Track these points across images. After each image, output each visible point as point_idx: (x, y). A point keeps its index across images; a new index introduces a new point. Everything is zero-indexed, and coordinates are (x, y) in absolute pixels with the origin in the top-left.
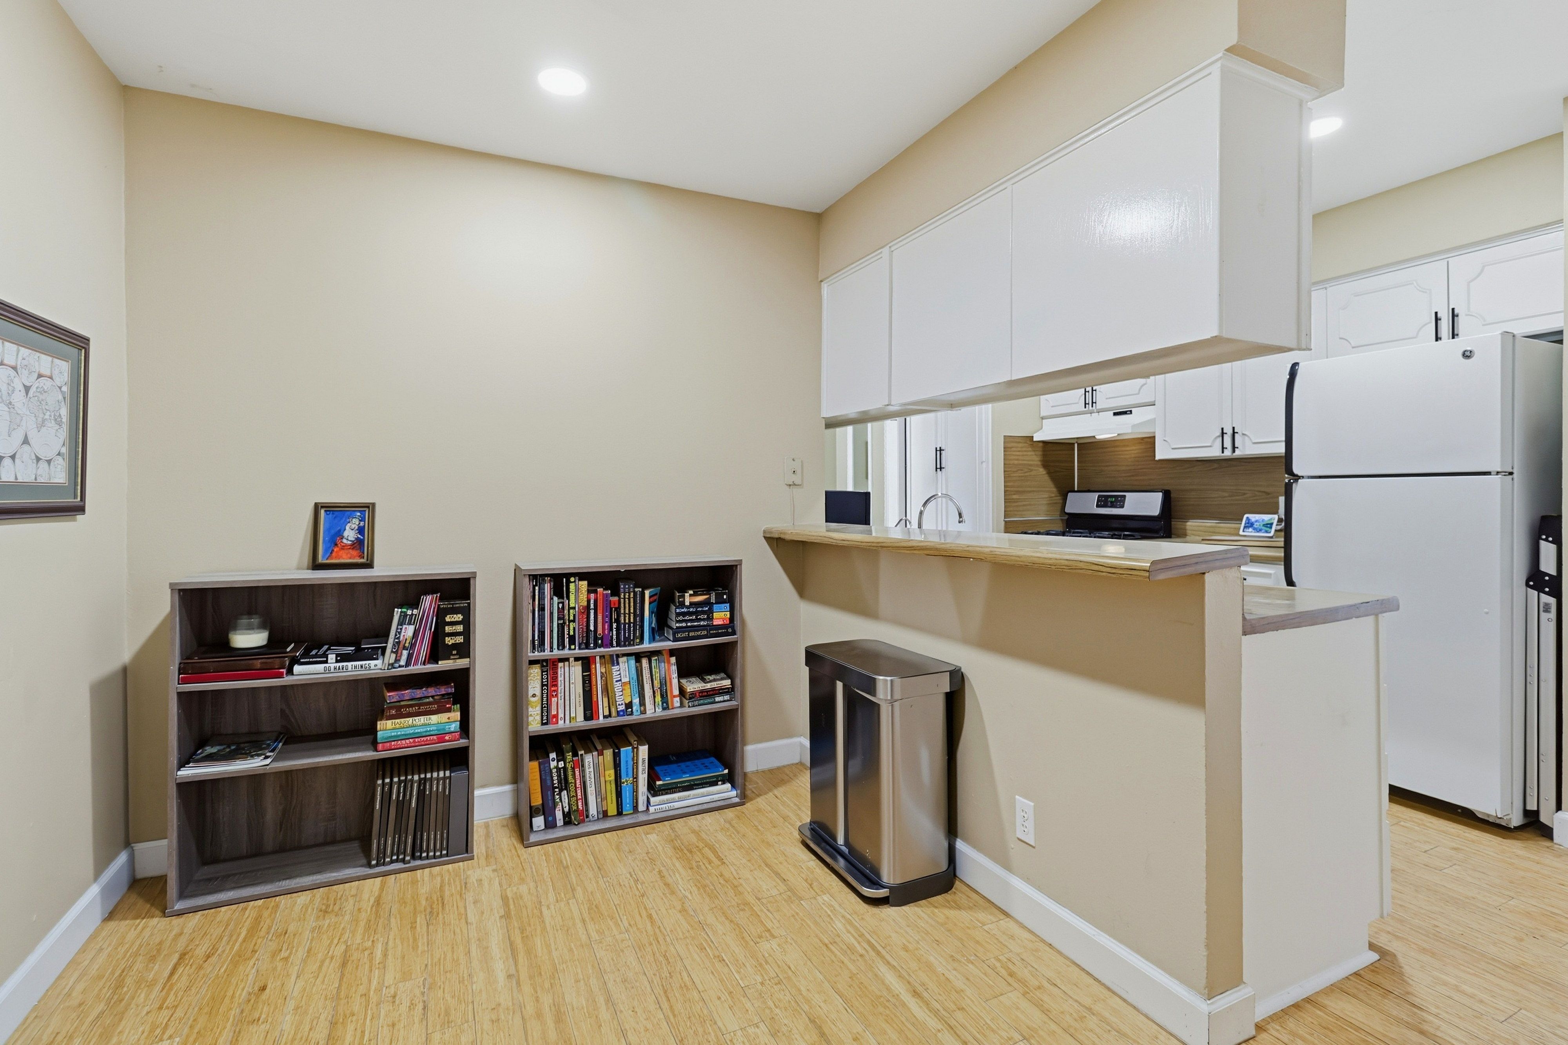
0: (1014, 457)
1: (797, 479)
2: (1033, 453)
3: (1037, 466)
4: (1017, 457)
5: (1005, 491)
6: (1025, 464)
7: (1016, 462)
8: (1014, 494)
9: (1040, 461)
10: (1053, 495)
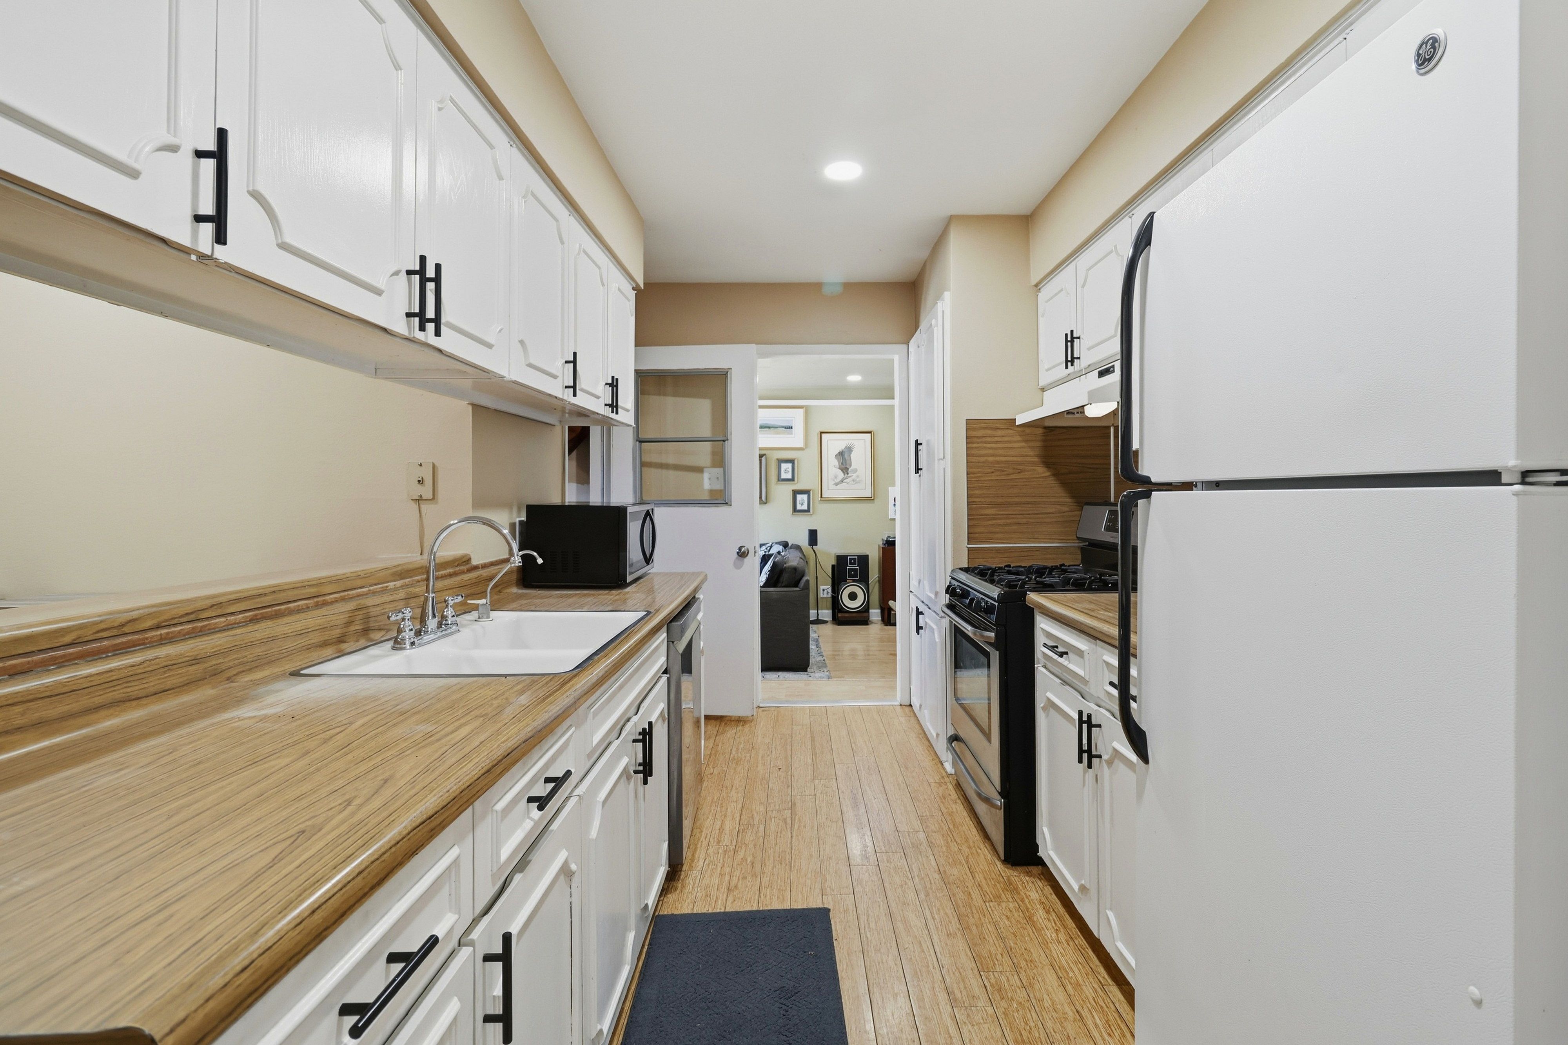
0: (987, 452)
1: (427, 493)
2: (1023, 444)
3: (1033, 463)
4: (991, 452)
5: (969, 503)
6: (1007, 462)
7: (991, 459)
8: (988, 508)
9: (1038, 456)
10: (1065, 509)
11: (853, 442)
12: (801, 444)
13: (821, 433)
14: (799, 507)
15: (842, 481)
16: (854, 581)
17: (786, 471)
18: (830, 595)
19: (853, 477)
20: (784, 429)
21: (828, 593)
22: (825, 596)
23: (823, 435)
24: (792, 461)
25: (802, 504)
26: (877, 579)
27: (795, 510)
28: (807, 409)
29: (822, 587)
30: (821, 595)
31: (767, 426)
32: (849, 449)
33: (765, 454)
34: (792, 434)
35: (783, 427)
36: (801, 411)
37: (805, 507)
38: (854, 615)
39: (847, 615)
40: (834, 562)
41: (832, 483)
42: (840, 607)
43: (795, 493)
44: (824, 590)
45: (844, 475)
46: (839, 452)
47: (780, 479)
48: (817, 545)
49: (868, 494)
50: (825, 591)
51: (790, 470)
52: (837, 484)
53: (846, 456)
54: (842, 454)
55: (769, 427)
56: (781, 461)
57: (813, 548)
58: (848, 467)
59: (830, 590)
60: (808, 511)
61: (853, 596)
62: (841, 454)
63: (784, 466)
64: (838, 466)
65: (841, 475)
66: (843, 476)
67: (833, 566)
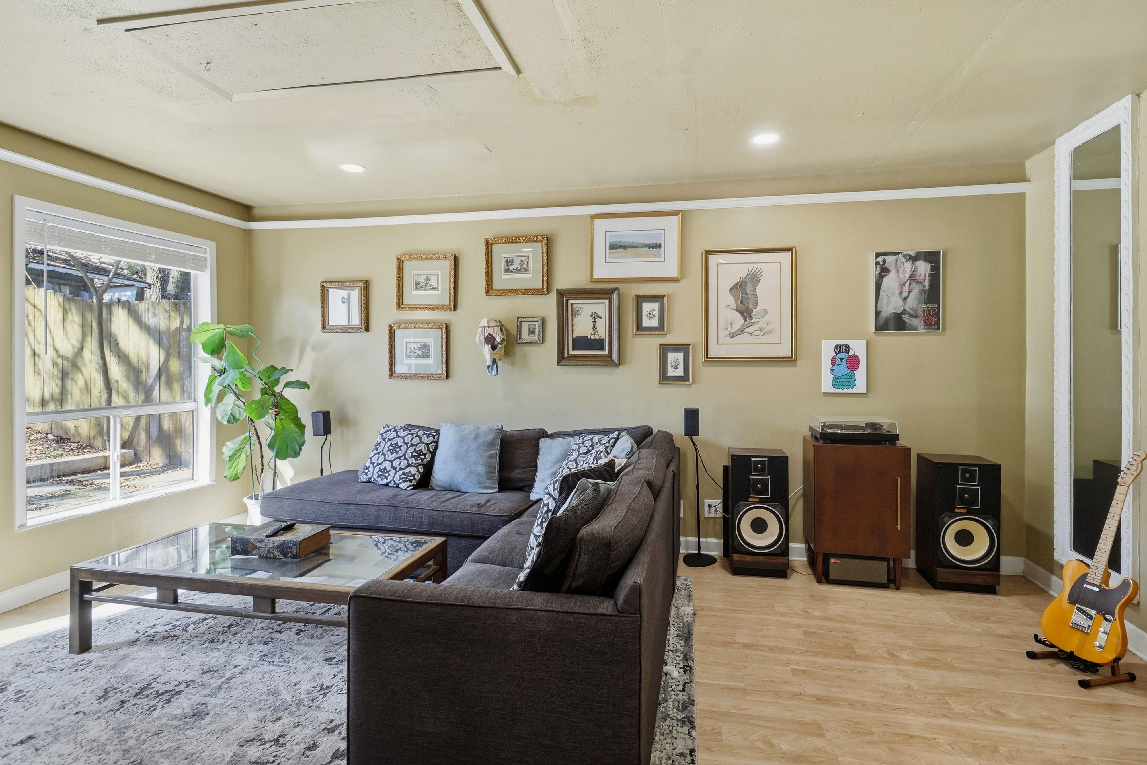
11: (760, 266)
12: (674, 272)
13: (708, 253)
14: (670, 372)
15: (741, 331)
16: (761, 501)
17: (650, 316)
18: (720, 515)
19: (760, 325)
20: (647, 249)
21: (716, 511)
22: (712, 515)
23: (711, 257)
24: (658, 299)
25: (676, 368)
26: (801, 492)
27: (664, 377)
28: (684, 215)
29: (707, 502)
30: (706, 513)
31: (623, 244)
32: (754, 278)
33: (616, 289)
34: (660, 256)
35: (646, 246)
36: (675, 220)
37: (680, 372)
38: (761, 559)
39: (748, 558)
40: (727, 462)
41: (723, 333)
42: (736, 543)
43: (664, 349)
44: (710, 506)
45: (746, 320)
46: (737, 283)
47: (640, 328)
48: (698, 435)
49: (785, 351)
50: (713, 509)
51: (657, 313)
52: (732, 336)
53: (749, 289)
54: (741, 285)
55: (624, 247)
56: (641, 300)
57: (691, 439)
58: (751, 307)
59: (720, 508)
60: (685, 377)
61: (759, 526)
62: (739, 288)
63: (647, 307)
64: (734, 307)
65: (739, 320)
66: (743, 322)
67: (725, 468)
